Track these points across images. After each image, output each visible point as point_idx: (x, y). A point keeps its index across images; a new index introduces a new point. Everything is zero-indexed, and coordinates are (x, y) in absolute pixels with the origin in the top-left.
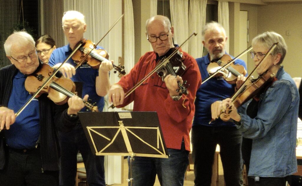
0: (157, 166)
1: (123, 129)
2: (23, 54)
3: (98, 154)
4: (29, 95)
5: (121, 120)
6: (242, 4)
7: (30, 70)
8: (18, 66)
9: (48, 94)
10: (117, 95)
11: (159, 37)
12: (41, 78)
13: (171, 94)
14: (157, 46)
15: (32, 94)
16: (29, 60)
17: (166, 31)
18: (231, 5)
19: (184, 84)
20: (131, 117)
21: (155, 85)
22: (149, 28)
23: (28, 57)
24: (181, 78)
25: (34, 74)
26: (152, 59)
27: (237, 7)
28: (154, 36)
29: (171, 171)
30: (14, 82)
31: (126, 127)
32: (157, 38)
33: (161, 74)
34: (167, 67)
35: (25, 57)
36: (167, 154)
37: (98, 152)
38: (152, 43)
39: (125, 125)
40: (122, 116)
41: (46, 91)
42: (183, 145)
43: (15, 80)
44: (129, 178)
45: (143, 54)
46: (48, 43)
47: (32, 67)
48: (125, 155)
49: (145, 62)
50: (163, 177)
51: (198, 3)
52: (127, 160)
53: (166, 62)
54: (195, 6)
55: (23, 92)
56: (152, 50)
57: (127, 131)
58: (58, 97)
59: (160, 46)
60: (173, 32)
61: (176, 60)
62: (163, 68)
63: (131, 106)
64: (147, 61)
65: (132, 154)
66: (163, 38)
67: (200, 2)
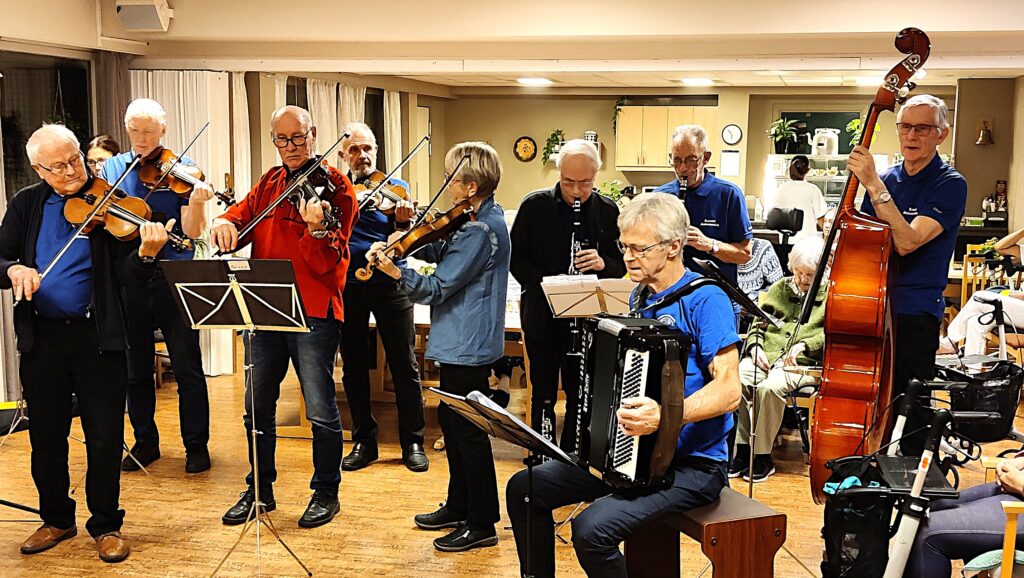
0: (289, 344)
1: (235, 286)
2: (59, 159)
3: (193, 327)
4: (71, 229)
5: (232, 272)
6: (419, 96)
7: (72, 187)
8: (52, 181)
9: (105, 225)
10: (227, 235)
11: (291, 140)
12: (91, 200)
13: (310, 228)
14: (288, 154)
15: (78, 226)
16: (70, 170)
17: (304, 131)
18: (404, 97)
19: (333, 212)
20: (249, 268)
21: (284, 218)
22: (276, 124)
23: (69, 165)
24: (328, 203)
25: (80, 194)
26: (280, 178)
27: (413, 101)
28: (282, 137)
29: (312, 352)
30: (45, 209)
31: (241, 284)
32: (288, 140)
33: (296, 199)
34: (304, 187)
35: (63, 165)
36: (308, 326)
37: (196, 323)
38: (279, 148)
39: (239, 281)
40: (234, 266)
41: (101, 219)
42: (331, 312)
43: (45, 206)
44: (247, 364)
45: (265, 171)
46: (106, 148)
47: (77, 183)
48: (239, 328)
49: (269, 182)
50: (300, 362)
51: (352, 90)
52: (242, 336)
53: (302, 180)
54: (347, 97)
55: (62, 225)
56: (280, 163)
57: (242, 290)
58: (122, 229)
59: (292, 154)
60: (314, 135)
61: (319, 177)
62: (297, 190)
63: (247, 251)
64: (273, 179)
65: (252, 327)
66: (297, 142)
67: (355, 90)
